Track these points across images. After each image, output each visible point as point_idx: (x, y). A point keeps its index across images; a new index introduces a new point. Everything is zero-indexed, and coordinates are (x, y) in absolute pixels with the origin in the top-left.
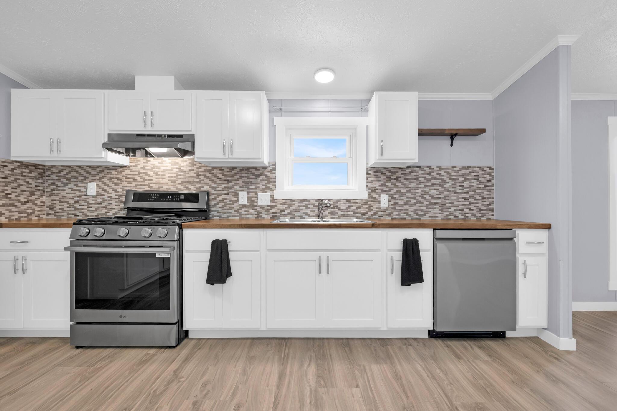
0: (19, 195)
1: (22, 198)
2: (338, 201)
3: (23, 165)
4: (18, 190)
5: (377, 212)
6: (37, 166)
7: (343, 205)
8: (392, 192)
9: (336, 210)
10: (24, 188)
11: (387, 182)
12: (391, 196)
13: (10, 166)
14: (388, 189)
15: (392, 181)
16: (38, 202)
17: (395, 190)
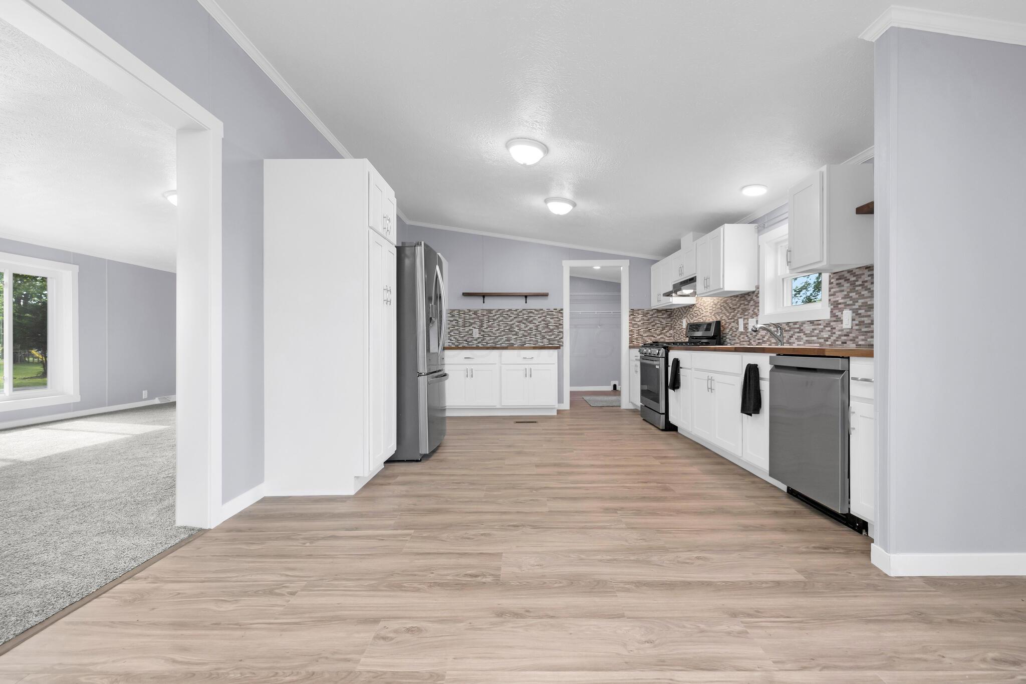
0: (656, 330)
1: (658, 332)
2: (803, 323)
3: (658, 311)
4: (655, 327)
5: (840, 336)
6: (666, 310)
7: (808, 328)
8: (856, 306)
9: (802, 334)
10: (659, 325)
11: (851, 291)
12: (855, 311)
13: (651, 313)
14: (851, 302)
15: (857, 288)
16: (668, 334)
17: (861, 301)
